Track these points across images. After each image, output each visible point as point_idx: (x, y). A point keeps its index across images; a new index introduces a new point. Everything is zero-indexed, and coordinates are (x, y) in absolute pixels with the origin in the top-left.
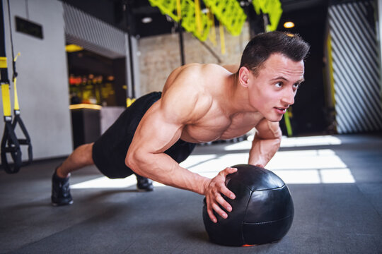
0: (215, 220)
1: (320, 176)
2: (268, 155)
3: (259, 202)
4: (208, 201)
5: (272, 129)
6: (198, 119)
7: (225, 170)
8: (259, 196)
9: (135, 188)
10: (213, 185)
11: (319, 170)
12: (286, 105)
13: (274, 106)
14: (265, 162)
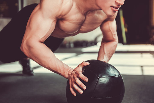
0: (75, 95)
1: (142, 70)
2: (110, 54)
3: (103, 85)
4: (70, 83)
5: (111, 30)
6: (65, 15)
7: (82, 64)
8: (103, 81)
9: (21, 73)
10: (74, 72)
11: (142, 67)
12: (119, 5)
13: (111, 5)
14: (108, 59)
